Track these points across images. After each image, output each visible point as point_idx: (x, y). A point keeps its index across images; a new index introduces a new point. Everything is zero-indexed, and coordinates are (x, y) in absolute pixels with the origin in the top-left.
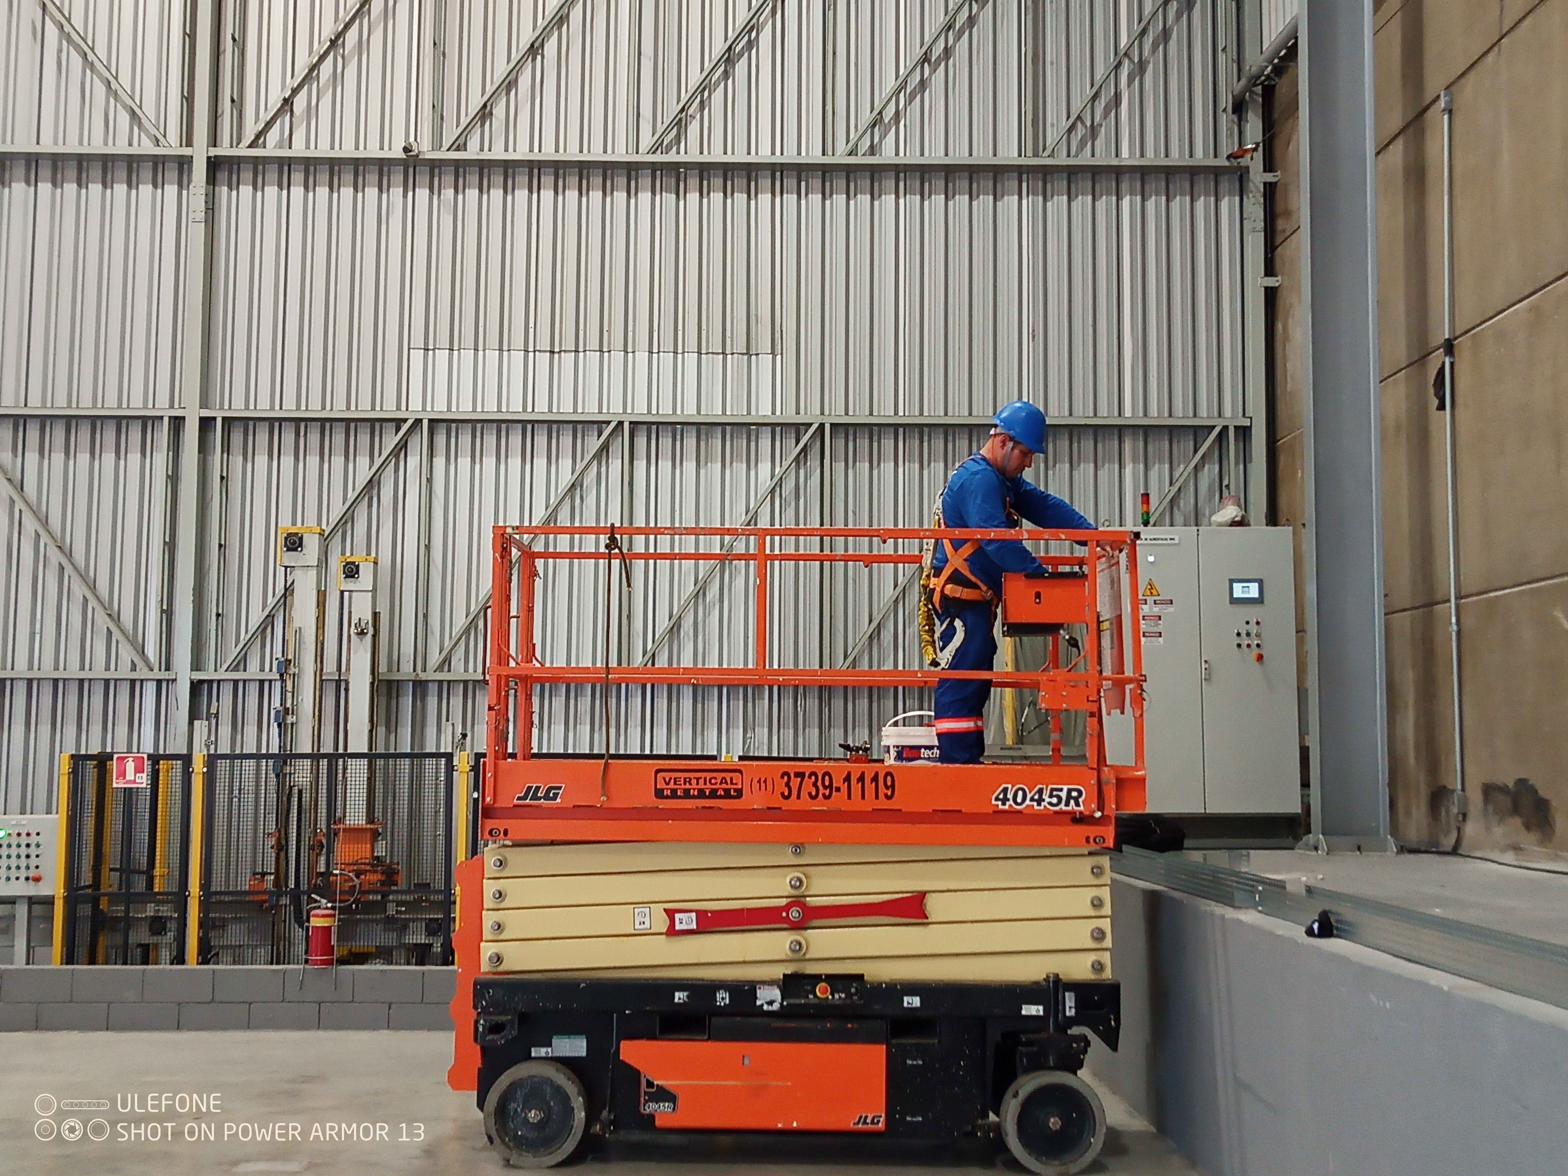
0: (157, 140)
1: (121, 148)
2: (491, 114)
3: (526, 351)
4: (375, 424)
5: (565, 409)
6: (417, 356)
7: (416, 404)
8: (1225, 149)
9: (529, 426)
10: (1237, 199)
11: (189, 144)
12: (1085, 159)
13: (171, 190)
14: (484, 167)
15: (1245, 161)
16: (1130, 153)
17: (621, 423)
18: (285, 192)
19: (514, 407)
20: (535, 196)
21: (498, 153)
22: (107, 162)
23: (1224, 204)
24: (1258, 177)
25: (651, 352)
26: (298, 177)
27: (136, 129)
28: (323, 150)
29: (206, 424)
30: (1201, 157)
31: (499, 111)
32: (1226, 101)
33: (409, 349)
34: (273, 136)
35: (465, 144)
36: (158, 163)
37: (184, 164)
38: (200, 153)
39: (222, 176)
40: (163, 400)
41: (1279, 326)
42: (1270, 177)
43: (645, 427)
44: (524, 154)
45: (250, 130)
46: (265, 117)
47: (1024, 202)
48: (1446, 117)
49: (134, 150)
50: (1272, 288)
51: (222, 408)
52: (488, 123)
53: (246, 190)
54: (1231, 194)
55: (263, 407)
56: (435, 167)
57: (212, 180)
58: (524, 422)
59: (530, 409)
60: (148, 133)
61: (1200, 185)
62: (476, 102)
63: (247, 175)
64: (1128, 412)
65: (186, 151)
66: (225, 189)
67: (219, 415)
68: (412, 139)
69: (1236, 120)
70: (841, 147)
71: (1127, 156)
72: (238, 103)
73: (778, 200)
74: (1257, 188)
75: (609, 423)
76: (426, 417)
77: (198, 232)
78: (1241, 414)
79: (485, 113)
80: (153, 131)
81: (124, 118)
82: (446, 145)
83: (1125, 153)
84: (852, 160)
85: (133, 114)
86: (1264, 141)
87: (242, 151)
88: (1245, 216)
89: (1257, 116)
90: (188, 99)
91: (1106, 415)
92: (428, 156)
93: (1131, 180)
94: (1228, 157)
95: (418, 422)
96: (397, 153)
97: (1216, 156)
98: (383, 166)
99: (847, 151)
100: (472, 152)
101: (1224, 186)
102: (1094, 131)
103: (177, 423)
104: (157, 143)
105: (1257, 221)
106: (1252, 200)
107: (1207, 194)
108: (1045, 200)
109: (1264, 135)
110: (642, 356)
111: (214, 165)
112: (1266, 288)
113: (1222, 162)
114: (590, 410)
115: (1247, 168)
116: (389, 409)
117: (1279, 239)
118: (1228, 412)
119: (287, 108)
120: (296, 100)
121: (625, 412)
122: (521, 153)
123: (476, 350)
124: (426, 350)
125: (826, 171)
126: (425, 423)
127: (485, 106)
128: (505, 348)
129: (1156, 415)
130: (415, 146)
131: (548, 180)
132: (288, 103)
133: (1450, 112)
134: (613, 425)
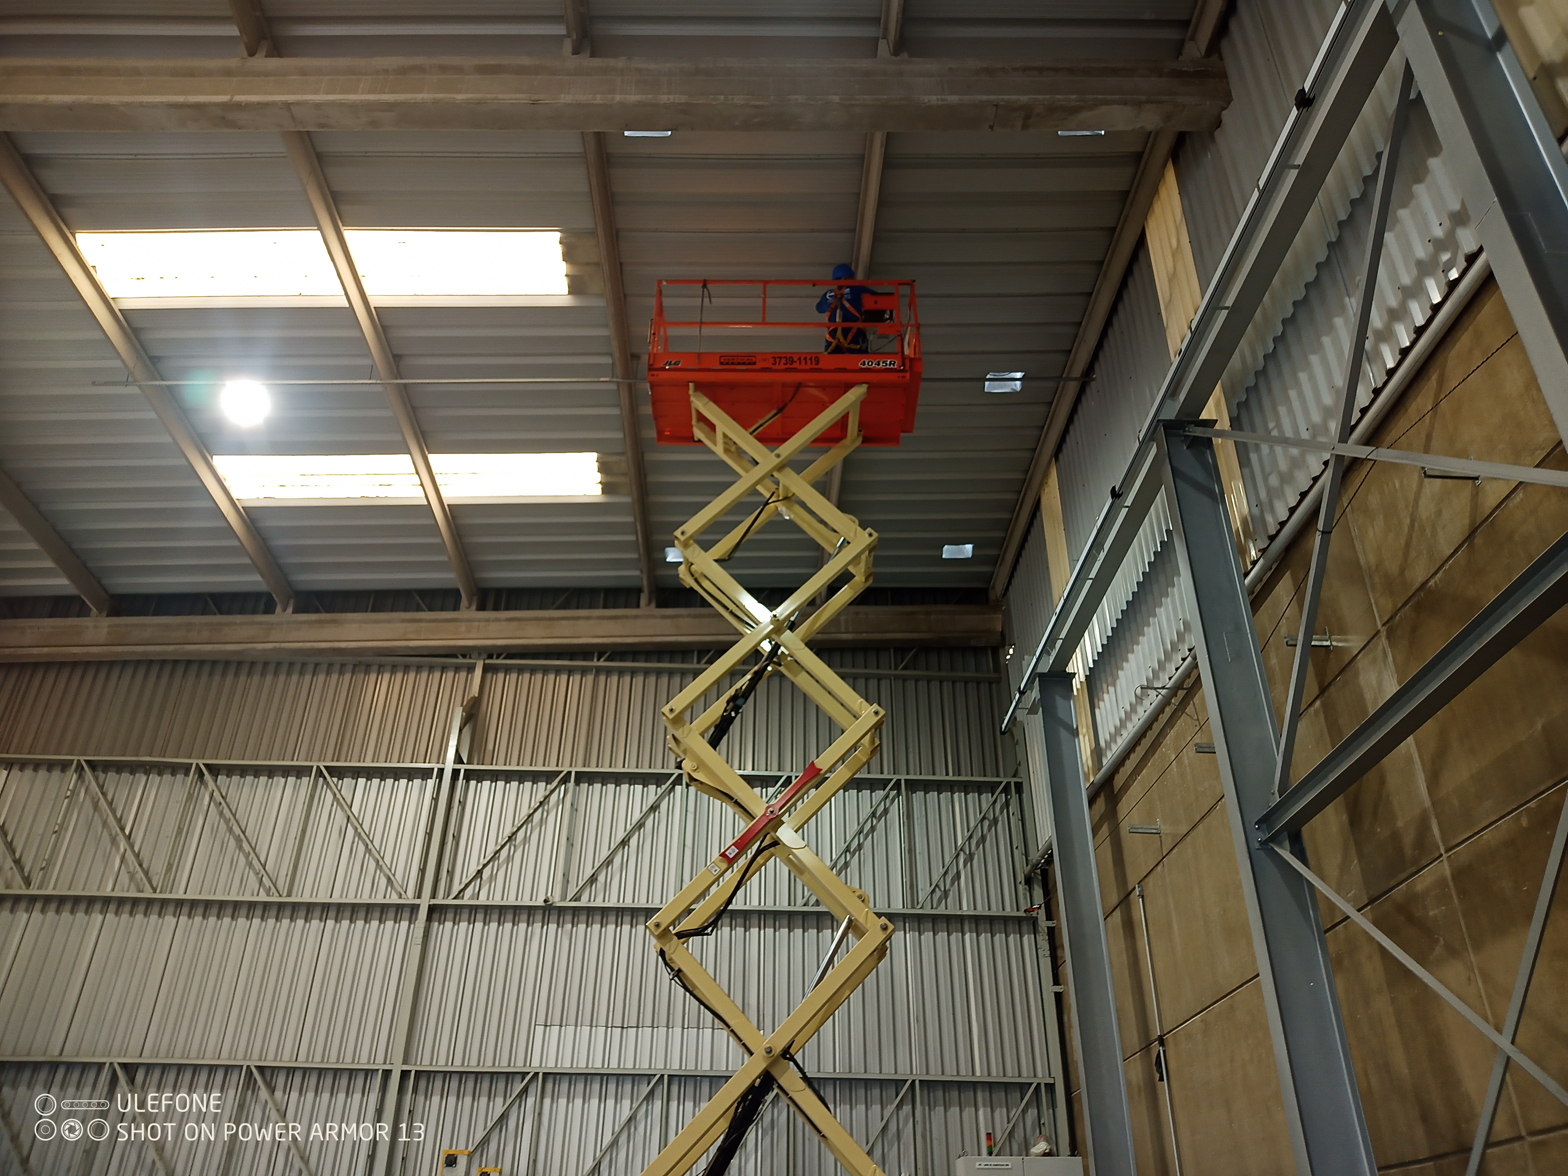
0: (401, 895)
1: (379, 900)
2: (596, 879)
3: (607, 1027)
4: (509, 1076)
5: (628, 1066)
6: (540, 1030)
7: (536, 1063)
8: (1024, 906)
9: (605, 1077)
10: (1033, 936)
11: (419, 897)
12: (941, 910)
13: (404, 924)
14: (590, 911)
15: (1034, 914)
16: (968, 907)
17: (662, 1076)
18: (471, 926)
19: (597, 1064)
20: (619, 928)
21: (599, 903)
22: (369, 908)
23: (1025, 938)
24: (1043, 924)
25: (683, 1028)
26: (480, 916)
27: (389, 888)
28: (497, 901)
29: (405, 1074)
30: (1009, 911)
31: (601, 878)
32: (1021, 878)
33: (535, 1025)
34: (469, 892)
35: (580, 897)
36: (399, 908)
37: (414, 908)
38: (425, 903)
39: (436, 916)
40: (380, 1058)
41: (1066, 1018)
42: (1050, 924)
43: (678, 1078)
44: (614, 904)
45: (456, 889)
46: (465, 881)
47: (908, 935)
48: (1141, 899)
49: (387, 901)
50: (1059, 993)
51: (415, 1064)
52: (594, 886)
53: (449, 925)
54: (1029, 933)
55: (441, 1064)
56: (561, 910)
57: (429, 919)
58: (602, 1075)
59: (606, 1066)
60: (396, 891)
61: (1010, 928)
62: (589, 873)
63: (450, 915)
64: (978, 1073)
65: (417, 901)
66: (436, 924)
67: (413, 1068)
68: (549, 894)
69: (1027, 888)
70: (800, 901)
71: (966, 909)
72: (451, 873)
73: (762, 932)
74: (1043, 930)
75: (655, 1075)
76: (541, 1071)
77: (417, 950)
78: (1048, 1075)
79: (593, 879)
80: (399, 889)
81: (383, 881)
82: (569, 898)
83: (965, 908)
84: (805, 909)
85: (389, 879)
86: (1045, 903)
87: (450, 901)
88: (1038, 947)
89: (1039, 887)
90: (423, 871)
91: (965, 1076)
92: (558, 905)
93: (970, 923)
94: (1025, 911)
95: (537, 1074)
96: (540, 902)
97: (1018, 910)
98: (531, 910)
99: (802, 904)
100: (583, 902)
101: (1025, 928)
102: (946, 894)
103: (387, 1074)
104: (400, 897)
105: (1046, 950)
106: (1042, 938)
107: (1014, 933)
108: (920, 935)
109: (1044, 899)
110: (678, 1030)
111: (432, 909)
112: (1056, 993)
113: (1021, 914)
114: (644, 1066)
115: (1037, 918)
116: (519, 1067)
117: (1060, 962)
118: (1040, 1074)
119: (479, 875)
120: (484, 871)
121: (665, 1068)
122: (612, 903)
123: (576, 1026)
124: (546, 1026)
125: (790, 915)
126: (541, 1075)
127: (593, 875)
128: (594, 1024)
129: (996, 1076)
130: (551, 898)
131: (627, 919)
132: (480, 873)
133: (1143, 897)
134: (657, 1077)
